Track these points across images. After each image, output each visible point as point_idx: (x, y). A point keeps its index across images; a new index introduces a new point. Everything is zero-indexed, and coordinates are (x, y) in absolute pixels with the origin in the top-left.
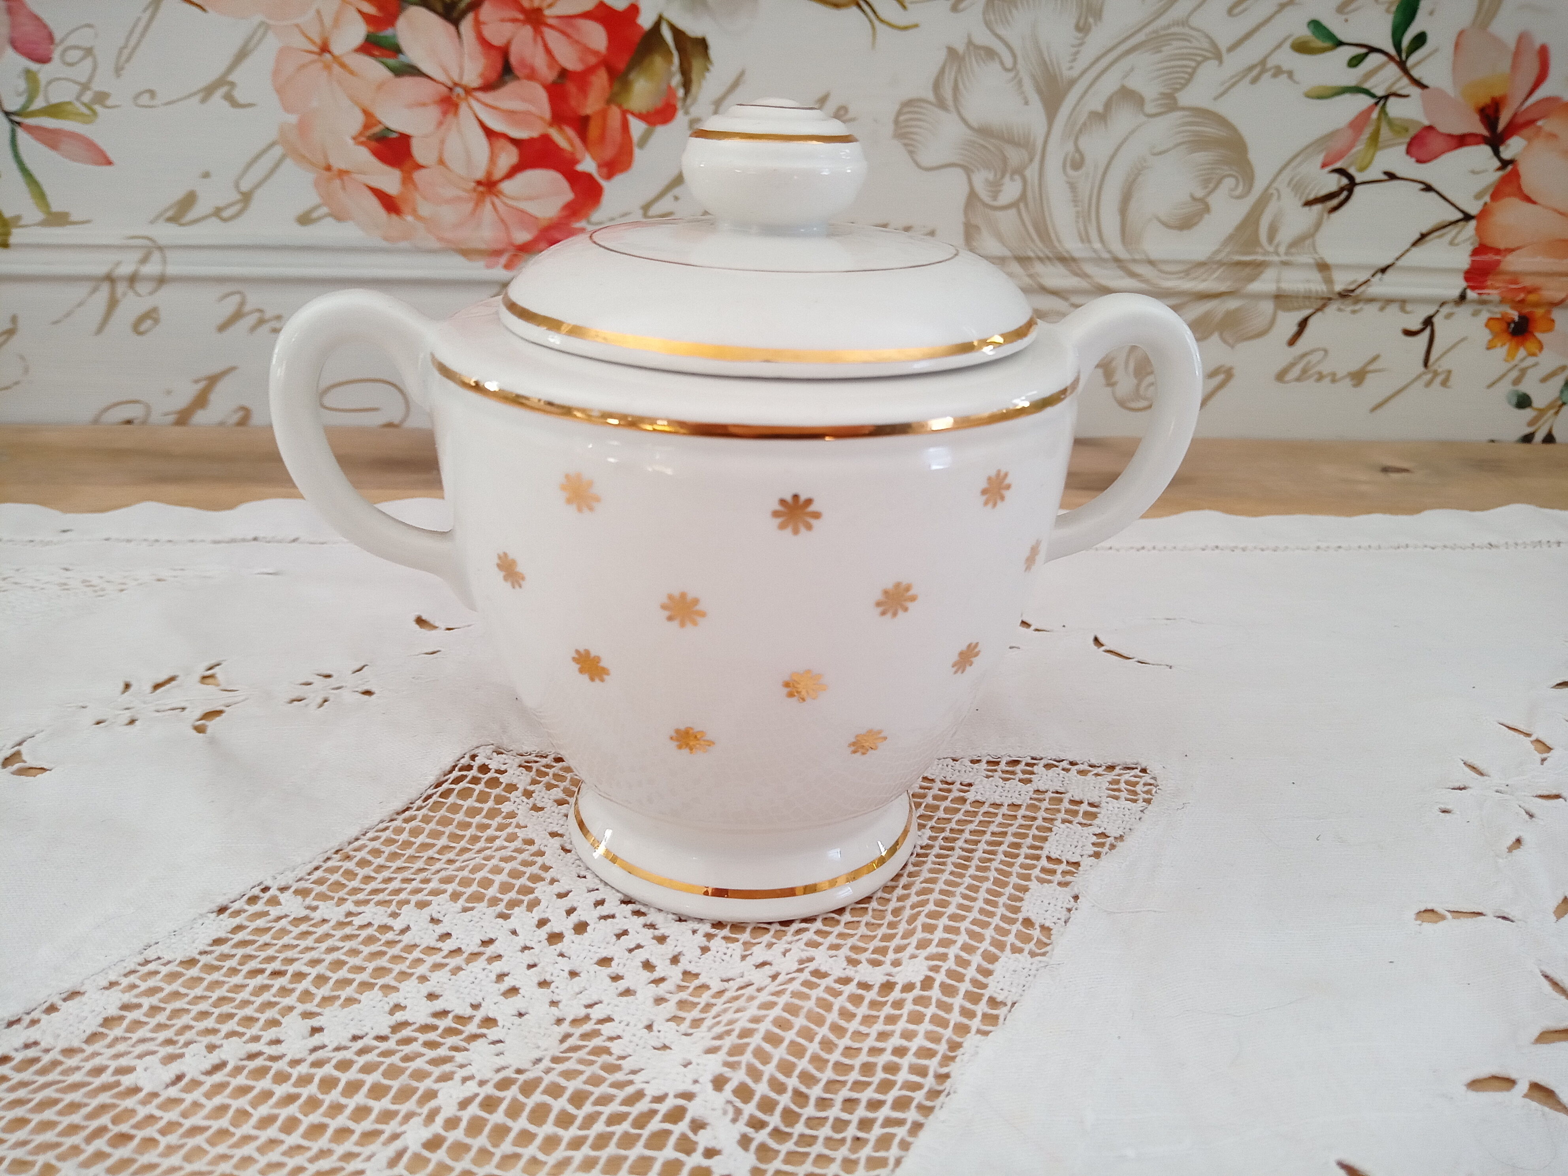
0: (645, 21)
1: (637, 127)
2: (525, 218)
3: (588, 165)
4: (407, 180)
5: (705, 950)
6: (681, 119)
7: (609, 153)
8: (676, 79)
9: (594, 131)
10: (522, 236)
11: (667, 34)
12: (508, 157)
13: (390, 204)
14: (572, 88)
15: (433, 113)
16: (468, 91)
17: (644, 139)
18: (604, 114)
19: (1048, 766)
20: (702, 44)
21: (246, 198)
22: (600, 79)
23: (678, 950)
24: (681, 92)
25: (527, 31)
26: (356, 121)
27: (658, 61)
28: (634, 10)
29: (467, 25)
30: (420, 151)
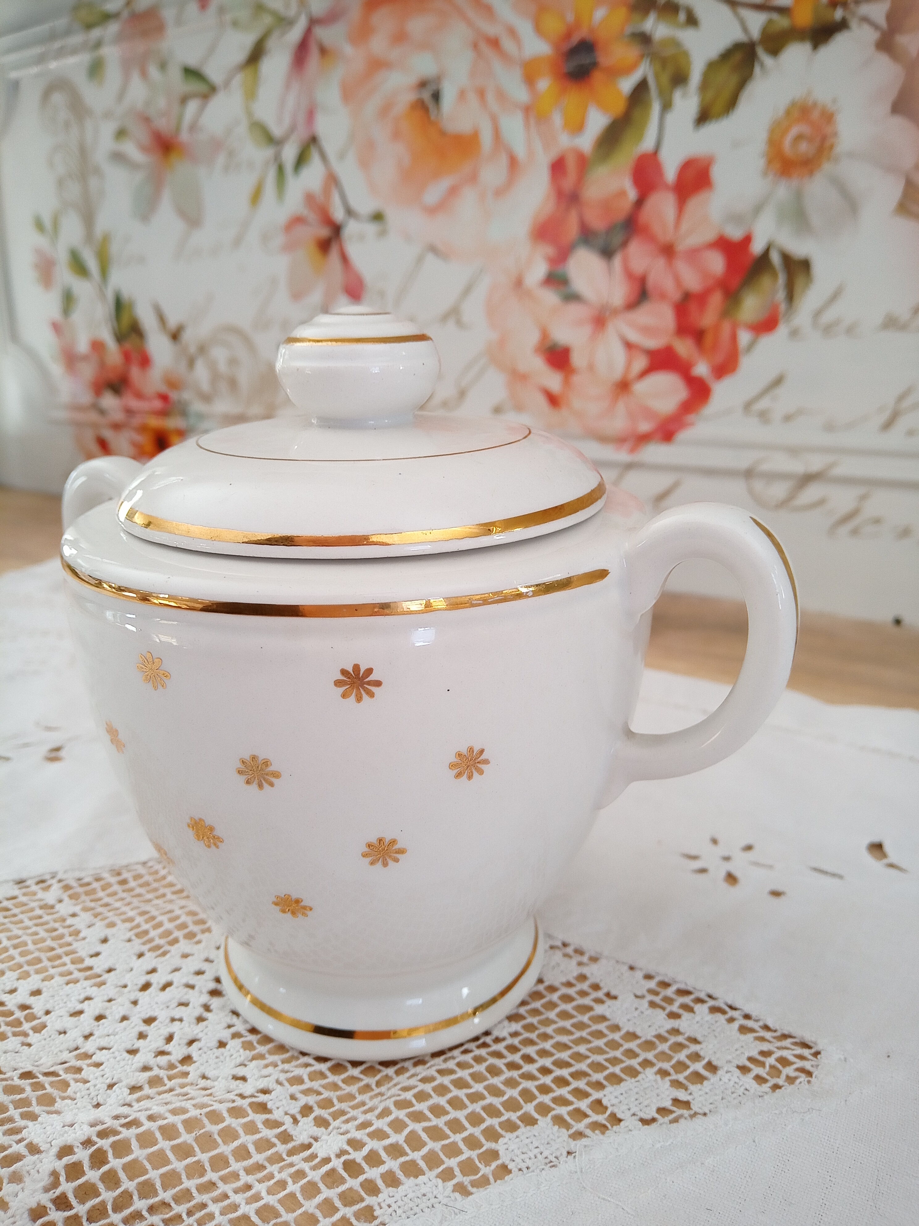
0: (757, 247)
1: (744, 337)
2: (648, 413)
3: (701, 369)
4: (567, 382)
5: (222, 1044)
6: (782, 330)
7: (719, 358)
8: (781, 295)
9: (709, 339)
10: (645, 427)
11: (775, 258)
12: (640, 363)
13: (553, 400)
14: (693, 307)
15: (587, 330)
16: (615, 312)
17: (750, 347)
18: (717, 327)
19: (715, 1010)
20: (805, 265)
21: (462, 394)
22: (716, 300)
23: (200, 1035)
24: (783, 307)
25: (660, 263)
26: (533, 338)
27: (766, 281)
28: (747, 240)
29: (617, 261)
30: (577, 359)
